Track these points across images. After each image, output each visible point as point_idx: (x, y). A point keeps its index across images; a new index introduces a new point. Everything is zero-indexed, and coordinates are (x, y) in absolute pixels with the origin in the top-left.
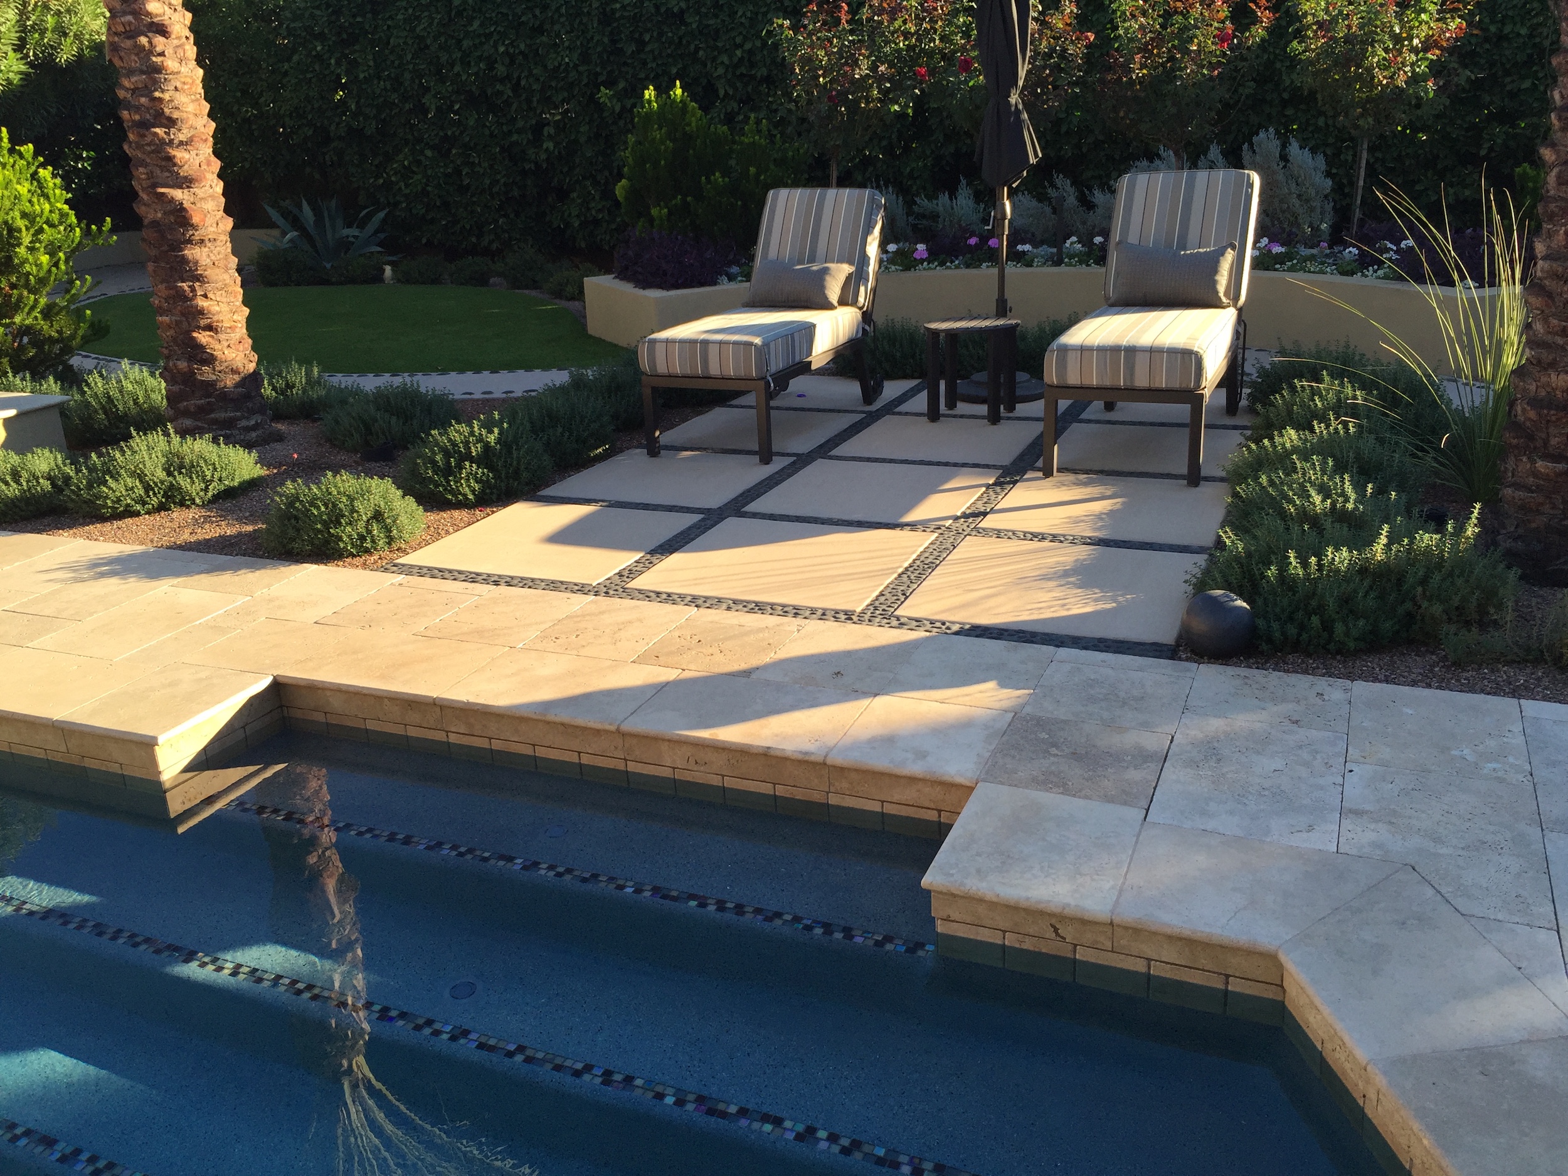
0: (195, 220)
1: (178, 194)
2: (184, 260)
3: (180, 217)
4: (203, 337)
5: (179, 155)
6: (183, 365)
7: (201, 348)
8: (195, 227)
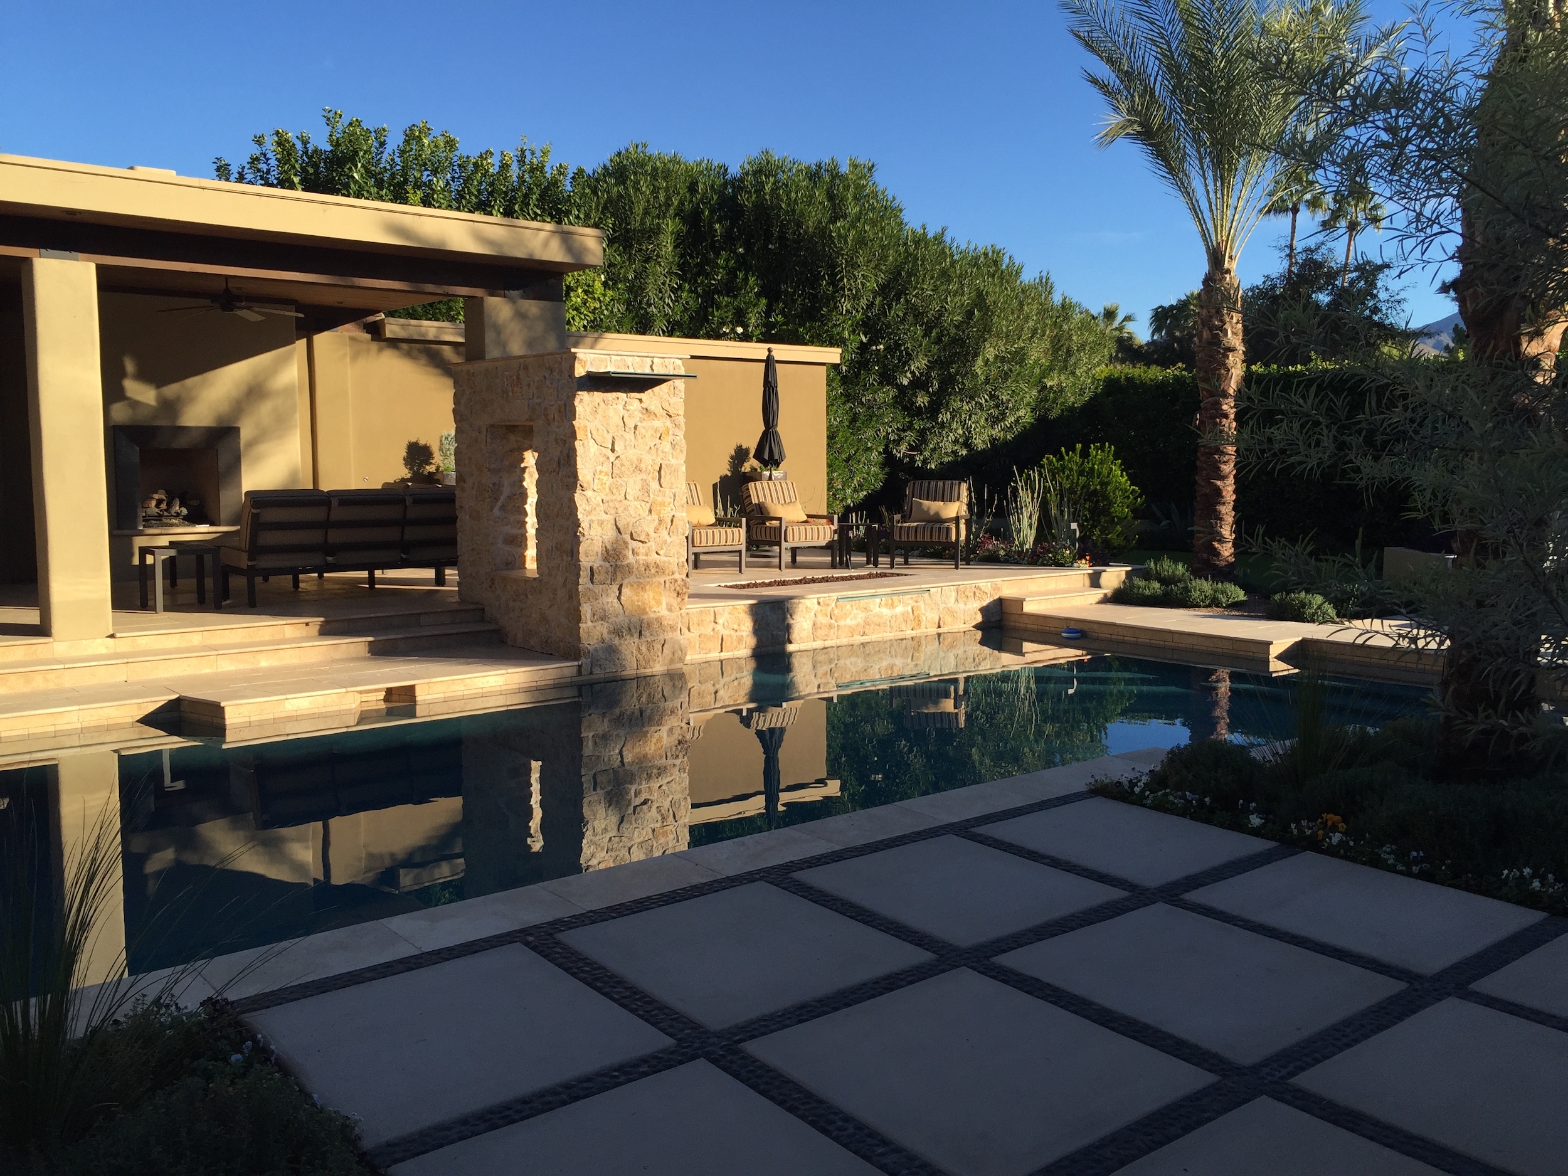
0: (1224, 494)
1: (1218, 483)
2: (1216, 510)
3: (1218, 492)
4: (1216, 545)
5: (1223, 466)
6: (1205, 556)
7: (1216, 549)
8: (1223, 497)
